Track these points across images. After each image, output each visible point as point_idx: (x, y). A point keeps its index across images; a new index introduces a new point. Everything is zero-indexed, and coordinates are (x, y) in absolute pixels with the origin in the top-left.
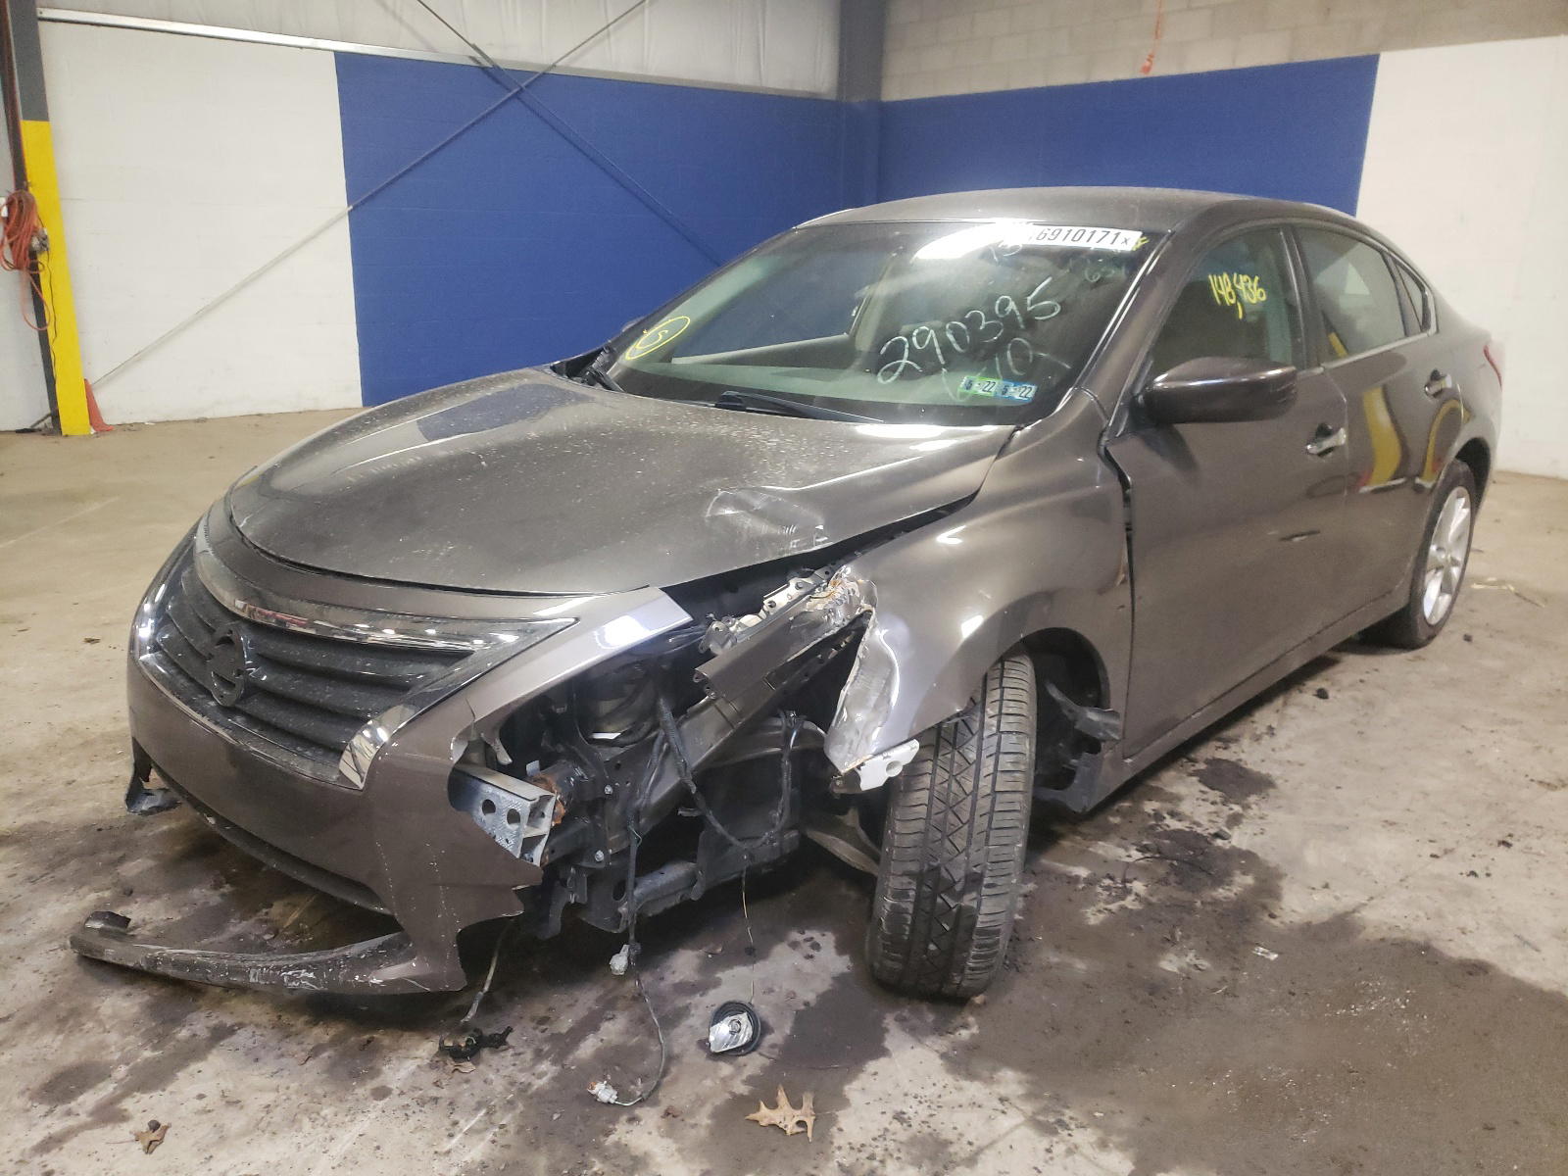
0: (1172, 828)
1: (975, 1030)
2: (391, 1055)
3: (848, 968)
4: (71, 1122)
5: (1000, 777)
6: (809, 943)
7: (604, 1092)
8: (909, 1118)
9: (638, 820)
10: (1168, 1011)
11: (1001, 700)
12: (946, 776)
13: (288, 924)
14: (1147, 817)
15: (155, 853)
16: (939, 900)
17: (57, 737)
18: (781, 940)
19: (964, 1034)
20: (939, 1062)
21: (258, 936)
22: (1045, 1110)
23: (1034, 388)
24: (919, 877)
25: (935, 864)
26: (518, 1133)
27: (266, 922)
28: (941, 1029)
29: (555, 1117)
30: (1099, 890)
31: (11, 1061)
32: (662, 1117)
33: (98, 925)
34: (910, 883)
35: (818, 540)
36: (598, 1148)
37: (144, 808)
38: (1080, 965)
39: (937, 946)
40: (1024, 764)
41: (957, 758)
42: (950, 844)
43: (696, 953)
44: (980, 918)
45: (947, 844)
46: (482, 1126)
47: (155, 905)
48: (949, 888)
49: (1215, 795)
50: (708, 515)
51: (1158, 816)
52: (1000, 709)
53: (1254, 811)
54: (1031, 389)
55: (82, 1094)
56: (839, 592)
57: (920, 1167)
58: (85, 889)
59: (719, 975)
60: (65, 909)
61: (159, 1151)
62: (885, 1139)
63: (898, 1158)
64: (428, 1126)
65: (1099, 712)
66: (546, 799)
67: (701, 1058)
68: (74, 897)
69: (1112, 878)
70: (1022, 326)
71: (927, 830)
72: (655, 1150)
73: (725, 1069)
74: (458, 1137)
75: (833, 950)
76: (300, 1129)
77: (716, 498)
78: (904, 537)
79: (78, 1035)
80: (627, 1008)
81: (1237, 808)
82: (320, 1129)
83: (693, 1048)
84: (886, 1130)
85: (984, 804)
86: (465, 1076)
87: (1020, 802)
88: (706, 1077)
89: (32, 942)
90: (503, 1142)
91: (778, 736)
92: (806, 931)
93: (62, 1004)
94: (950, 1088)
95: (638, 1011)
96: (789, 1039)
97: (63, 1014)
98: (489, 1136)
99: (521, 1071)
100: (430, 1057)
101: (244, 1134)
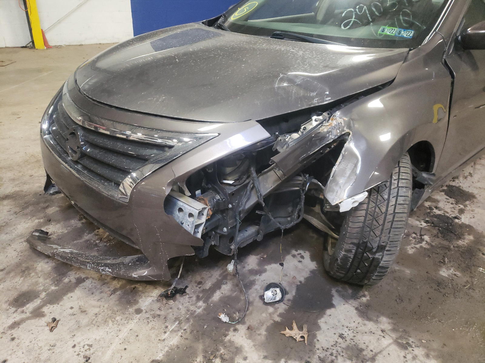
0: (437, 213)
1: (368, 298)
2: (143, 294)
3: (316, 267)
4: (24, 316)
5: (398, 206)
6: (299, 256)
7: (224, 318)
8: (345, 337)
9: (240, 214)
10: (447, 295)
11: (399, 172)
12: (374, 205)
13: (105, 236)
14: (426, 209)
15: (59, 205)
16: (365, 255)
17: (28, 158)
18: (289, 254)
19: (364, 299)
20: (355, 311)
21: (94, 241)
22: (401, 337)
23: (413, 32)
24: (358, 246)
25: (365, 241)
26: (191, 333)
27: (97, 235)
28: (355, 297)
29: (205, 327)
30: (411, 238)
31: (3, 288)
32: (247, 330)
33: (37, 234)
34: (353, 247)
35: (326, 99)
36: (222, 341)
37: (51, 192)
38: (408, 271)
39: (361, 270)
40: (408, 201)
41: (379, 197)
42: (373, 233)
43: (257, 257)
44: (382, 262)
45: (372, 233)
46: (176, 329)
47: (58, 226)
48: (370, 250)
49: (452, 200)
50: (276, 86)
51: (430, 208)
52: (399, 176)
53: (469, 208)
54: (412, 32)
55: (28, 304)
56: (334, 123)
57: (352, 361)
58: (34, 218)
59: (266, 267)
60: (27, 226)
61: (55, 331)
62: (336, 346)
63: (343, 356)
64: (156, 328)
65: (427, 174)
66: (205, 208)
67: (260, 304)
68: (30, 221)
69: (416, 234)
70: (407, 4)
71: (363, 227)
72: (245, 345)
73: (271, 309)
74: (168, 333)
75: (309, 259)
76: (108, 325)
77: (280, 78)
78: (363, 98)
79: (29, 278)
80: (231, 280)
81: (462, 206)
82: (115, 326)
83: (257, 299)
84: (337, 342)
85: (389, 218)
86: (170, 306)
87: (405, 217)
88: (263, 312)
89: (14, 238)
90: (184, 337)
91: (300, 184)
92: (298, 251)
93: (23, 265)
94: (361, 324)
95: (235, 281)
96: (294, 297)
97: (23, 269)
98: (180, 334)
99: (192, 305)
100: (157, 297)
101: (87, 326)
